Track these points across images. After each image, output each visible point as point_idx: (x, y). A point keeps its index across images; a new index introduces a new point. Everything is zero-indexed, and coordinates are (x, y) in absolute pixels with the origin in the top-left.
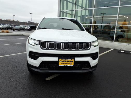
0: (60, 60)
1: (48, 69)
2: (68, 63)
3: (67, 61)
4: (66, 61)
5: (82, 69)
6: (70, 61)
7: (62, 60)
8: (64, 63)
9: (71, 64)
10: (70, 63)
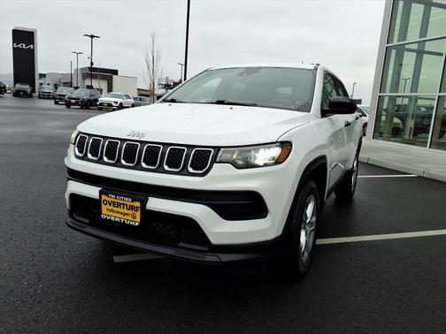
0: (104, 197)
1: (87, 221)
2: (125, 211)
3: (124, 204)
4: (119, 205)
5: (181, 244)
6: (132, 208)
7: (110, 200)
8: (115, 209)
9: (134, 217)
10: (130, 212)
